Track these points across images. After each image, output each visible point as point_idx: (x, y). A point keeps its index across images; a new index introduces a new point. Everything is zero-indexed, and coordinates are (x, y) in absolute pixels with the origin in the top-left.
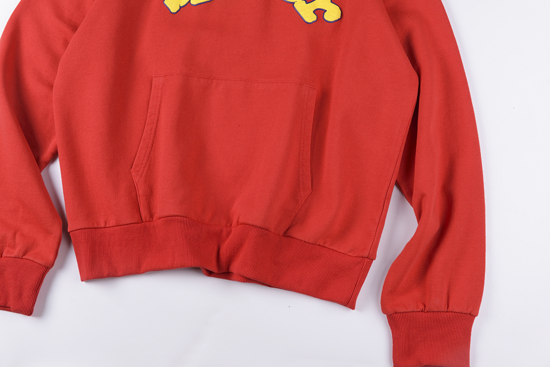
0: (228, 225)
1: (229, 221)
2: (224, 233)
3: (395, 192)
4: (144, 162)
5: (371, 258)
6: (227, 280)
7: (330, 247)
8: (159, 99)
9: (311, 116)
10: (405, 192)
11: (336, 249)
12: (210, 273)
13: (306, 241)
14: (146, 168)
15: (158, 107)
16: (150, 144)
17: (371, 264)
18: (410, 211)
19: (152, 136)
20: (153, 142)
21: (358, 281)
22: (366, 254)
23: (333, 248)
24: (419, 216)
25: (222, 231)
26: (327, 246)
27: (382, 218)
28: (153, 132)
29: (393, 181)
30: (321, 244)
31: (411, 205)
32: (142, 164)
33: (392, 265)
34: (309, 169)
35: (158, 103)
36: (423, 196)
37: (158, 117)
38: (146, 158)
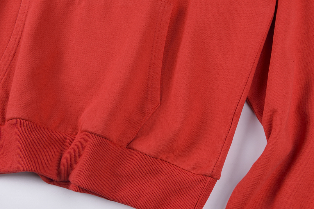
0: (74, 133)
1: (75, 129)
2: (68, 141)
3: (246, 110)
4: (5, 69)
5: (215, 177)
6: (66, 189)
7: (172, 163)
8: (26, 12)
9: (165, 31)
10: (256, 110)
11: (179, 166)
12: (50, 181)
13: (147, 153)
14: (6, 75)
15: (24, 20)
16: (13, 53)
17: (215, 183)
18: (260, 130)
19: (16, 45)
20: (16, 51)
21: (199, 201)
22: (209, 172)
23: (176, 163)
24: (269, 134)
25: (65, 138)
26: (169, 161)
27: (229, 135)
28: (17, 42)
29: (244, 97)
30: (164, 158)
31: (261, 122)
32: (2, 71)
33: (237, 186)
34: (159, 82)
35: (24, 16)
36: (274, 112)
37: (23, 29)
38: (7, 66)
